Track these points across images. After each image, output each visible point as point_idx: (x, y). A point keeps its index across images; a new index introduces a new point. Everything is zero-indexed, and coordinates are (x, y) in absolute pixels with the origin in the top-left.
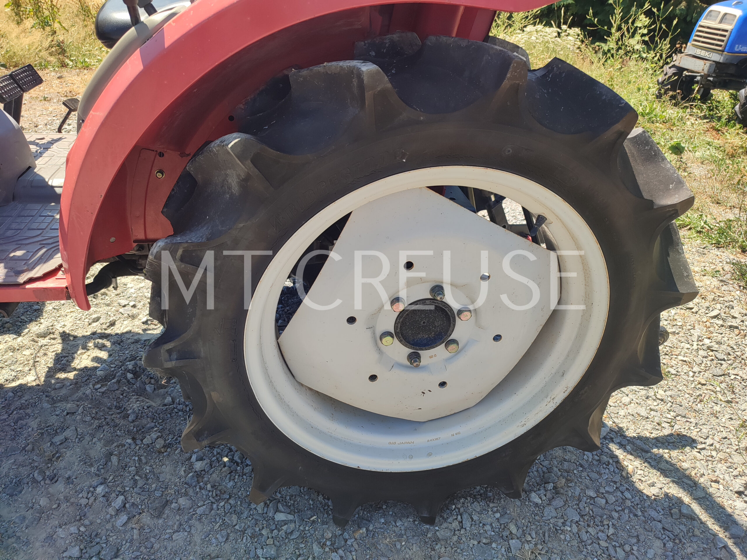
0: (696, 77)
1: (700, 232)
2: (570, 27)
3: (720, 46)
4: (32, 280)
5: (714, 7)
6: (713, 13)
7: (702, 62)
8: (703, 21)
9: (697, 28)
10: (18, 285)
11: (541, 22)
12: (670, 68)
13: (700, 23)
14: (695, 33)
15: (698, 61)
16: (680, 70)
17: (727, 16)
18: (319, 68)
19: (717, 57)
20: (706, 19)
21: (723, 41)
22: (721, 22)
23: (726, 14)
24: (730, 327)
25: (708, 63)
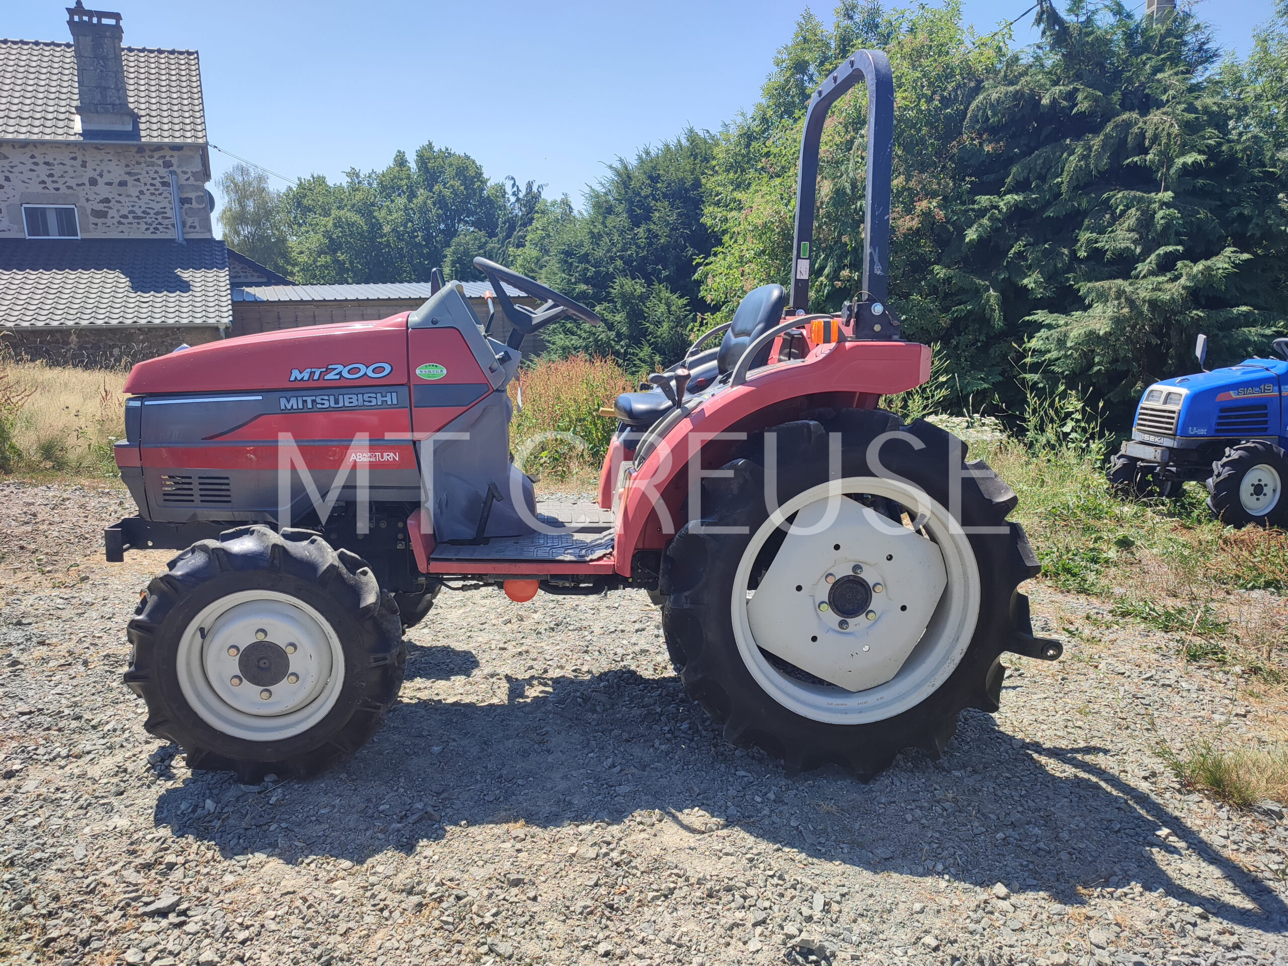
0: (1155, 468)
1: (1145, 619)
2: (982, 415)
3: (1170, 429)
4: (592, 560)
5: (1154, 387)
6: (1154, 394)
7: (1152, 449)
8: (1144, 403)
9: (1139, 411)
10: (586, 562)
11: (944, 411)
12: (1119, 458)
13: (1141, 405)
14: (1137, 416)
15: (1147, 448)
16: (1133, 460)
17: (1172, 396)
18: (783, 425)
19: (1168, 443)
20: (1147, 400)
21: (1171, 424)
22: (1165, 403)
23: (1169, 394)
24: (1163, 685)
25: (1159, 450)
